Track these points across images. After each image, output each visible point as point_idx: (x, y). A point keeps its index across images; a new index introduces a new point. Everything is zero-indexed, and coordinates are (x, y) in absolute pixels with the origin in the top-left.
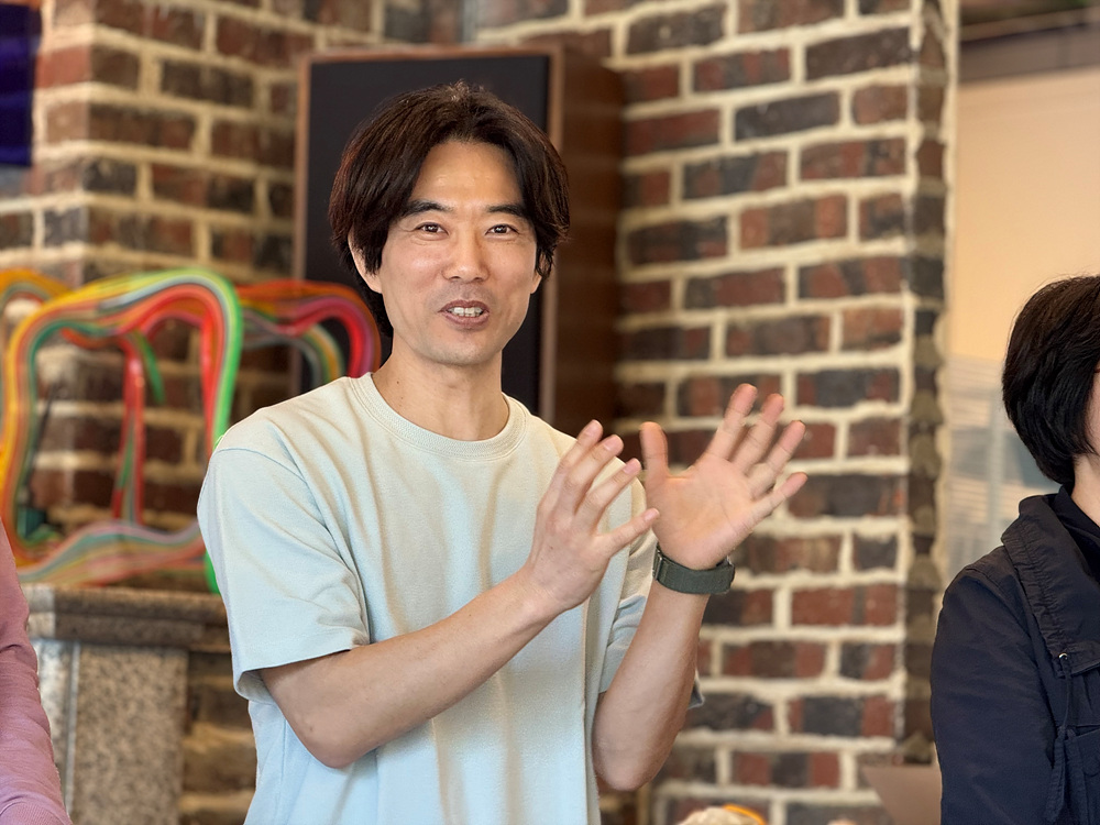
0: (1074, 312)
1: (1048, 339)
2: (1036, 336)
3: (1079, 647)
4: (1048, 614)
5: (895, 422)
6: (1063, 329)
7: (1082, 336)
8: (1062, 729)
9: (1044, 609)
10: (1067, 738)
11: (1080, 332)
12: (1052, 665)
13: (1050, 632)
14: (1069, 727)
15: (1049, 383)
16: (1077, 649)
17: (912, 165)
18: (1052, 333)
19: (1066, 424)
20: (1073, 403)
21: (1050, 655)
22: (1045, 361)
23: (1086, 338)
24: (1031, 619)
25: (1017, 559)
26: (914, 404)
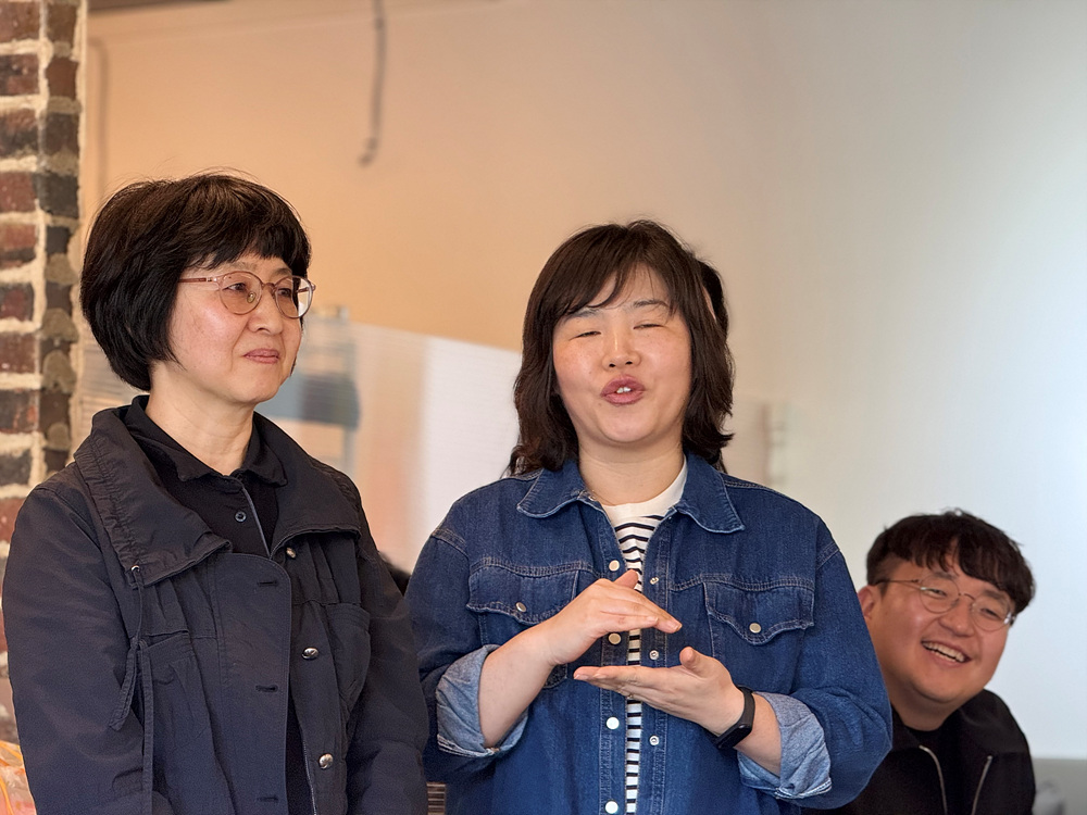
0: (162, 220)
1: (135, 243)
2: (123, 239)
3: (151, 558)
4: (120, 526)
5: (29, 337)
6: (152, 234)
7: (170, 244)
8: (134, 641)
9: (115, 522)
10: (139, 648)
11: (167, 240)
12: (124, 577)
13: (122, 545)
14: (142, 638)
15: (134, 287)
16: (150, 560)
17: (43, 83)
18: (140, 238)
19: (148, 330)
20: (158, 310)
21: (123, 569)
22: (131, 265)
23: (173, 247)
24: (101, 534)
25: (86, 475)
26: (46, 321)
